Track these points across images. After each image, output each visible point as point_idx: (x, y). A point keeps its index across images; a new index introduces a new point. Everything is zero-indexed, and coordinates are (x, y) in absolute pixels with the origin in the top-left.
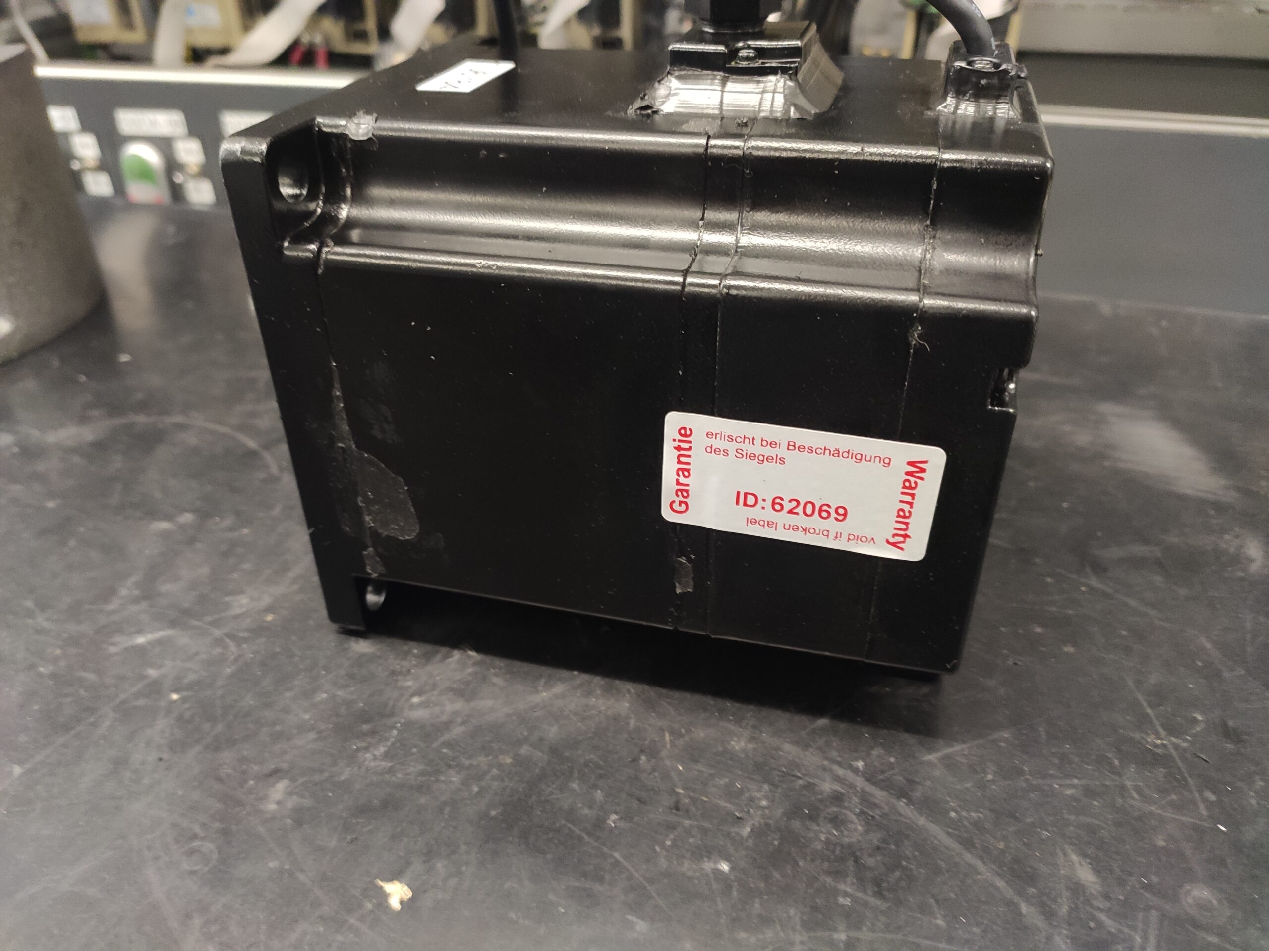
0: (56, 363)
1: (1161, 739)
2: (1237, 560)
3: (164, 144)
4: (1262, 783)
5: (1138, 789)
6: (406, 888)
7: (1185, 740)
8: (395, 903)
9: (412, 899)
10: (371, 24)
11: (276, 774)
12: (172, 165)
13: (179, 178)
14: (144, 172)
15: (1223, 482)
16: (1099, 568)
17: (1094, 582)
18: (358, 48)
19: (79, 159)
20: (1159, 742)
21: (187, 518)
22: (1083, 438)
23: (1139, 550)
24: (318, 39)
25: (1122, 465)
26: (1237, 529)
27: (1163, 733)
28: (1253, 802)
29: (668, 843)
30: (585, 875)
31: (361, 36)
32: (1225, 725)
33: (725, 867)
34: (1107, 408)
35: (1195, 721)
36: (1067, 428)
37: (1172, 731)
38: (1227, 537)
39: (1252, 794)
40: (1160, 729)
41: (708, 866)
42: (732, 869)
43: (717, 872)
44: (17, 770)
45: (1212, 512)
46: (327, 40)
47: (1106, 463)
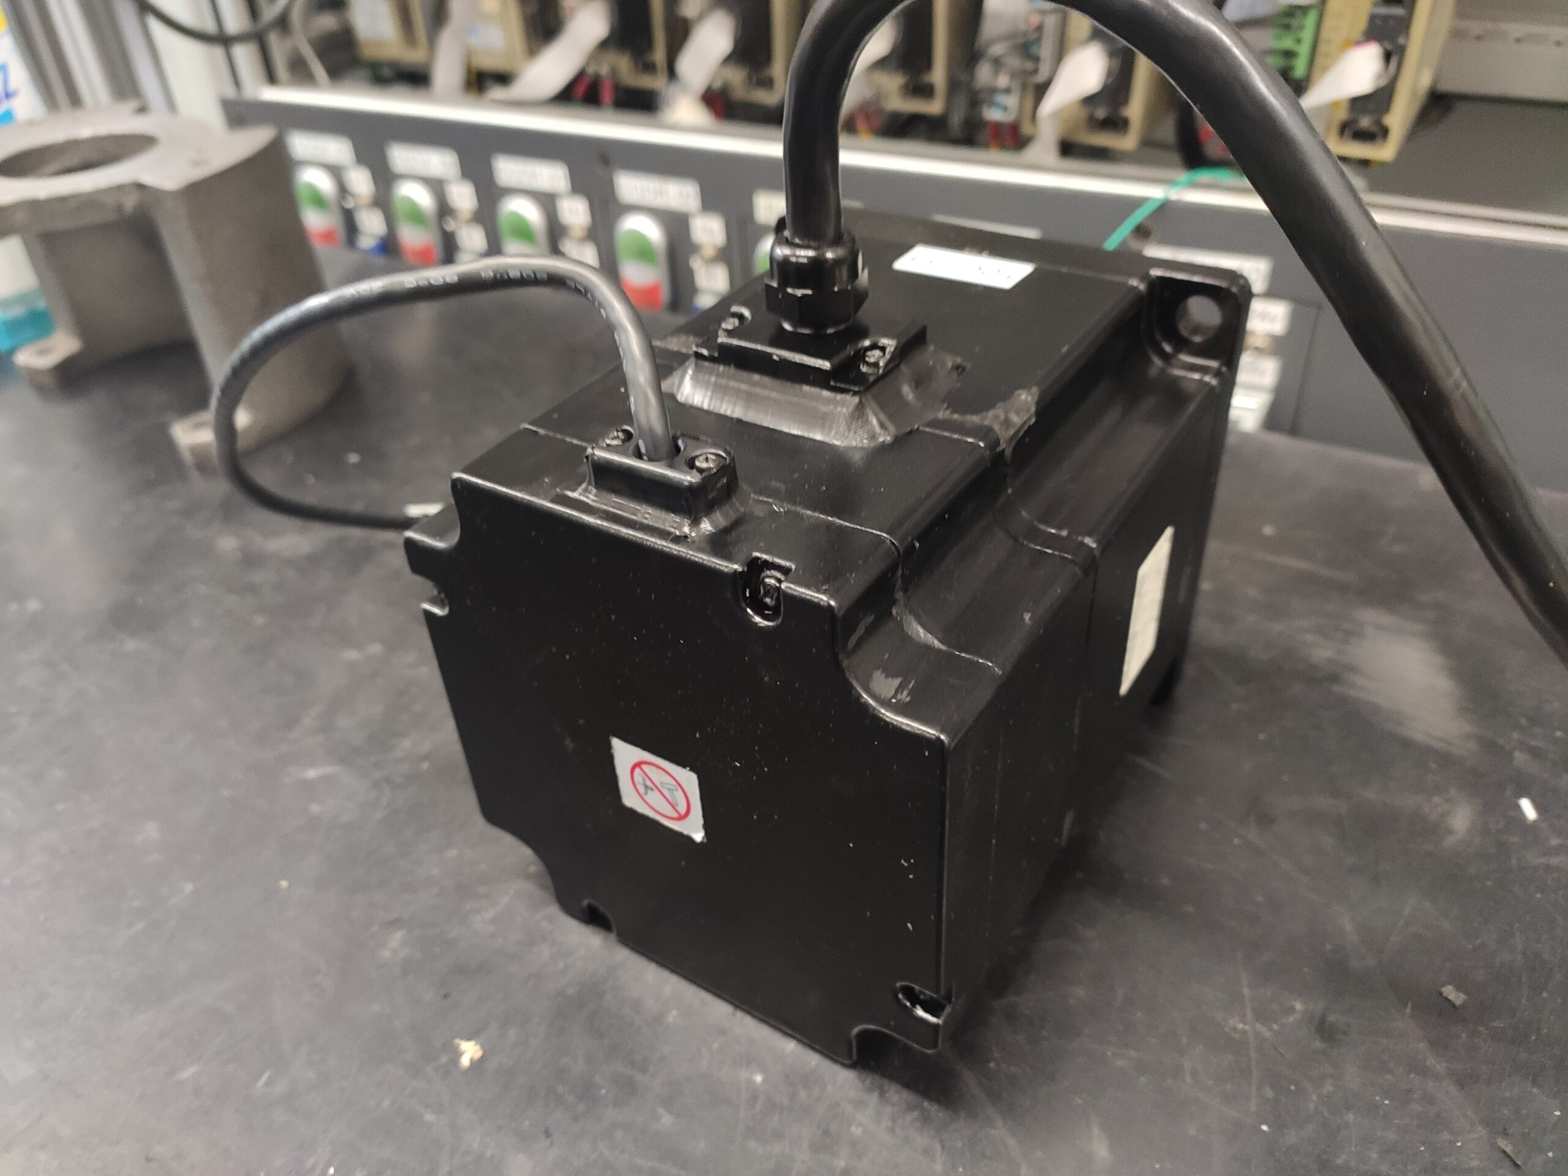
0: (289, 458)
1: (1245, 1023)
2: (1434, 830)
3: (436, 186)
4: (1331, 1089)
5: (1195, 1074)
6: (478, 1047)
7: (1270, 1029)
8: (465, 1061)
9: (482, 1059)
10: (659, 55)
11: (396, 923)
12: (444, 210)
13: (451, 225)
14: (416, 215)
15: (1467, 728)
16: (1265, 821)
17: (1253, 834)
18: (645, 82)
19: (353, 196)
20: (1241, 1026)
21: (375, 649)
22: (1322, 652)
23: (1324, 802)
24: (604, 70)
25: (1352, 693)
26: (1453, 791)
27: (1249, 1016)
28: (1312, 1106)
29: (715, 1046)
30: (632, 1064)
31: (649, 68)
32: (1323, 1020)
33: (758, 1078)
34: (1369, 616)
35: (1292, 1009)
36: (1309, 638)
37: (1262, 1016)
38: (1436, 799)
39: (1314, 1098)
40: (1248, 1012)
41: (744, 1074)
42: (764, 1081)
43: (750, 1082)
44: (189, 887)
45: (1433, 766)
46: (614, 72)
47: (1336, 688)
